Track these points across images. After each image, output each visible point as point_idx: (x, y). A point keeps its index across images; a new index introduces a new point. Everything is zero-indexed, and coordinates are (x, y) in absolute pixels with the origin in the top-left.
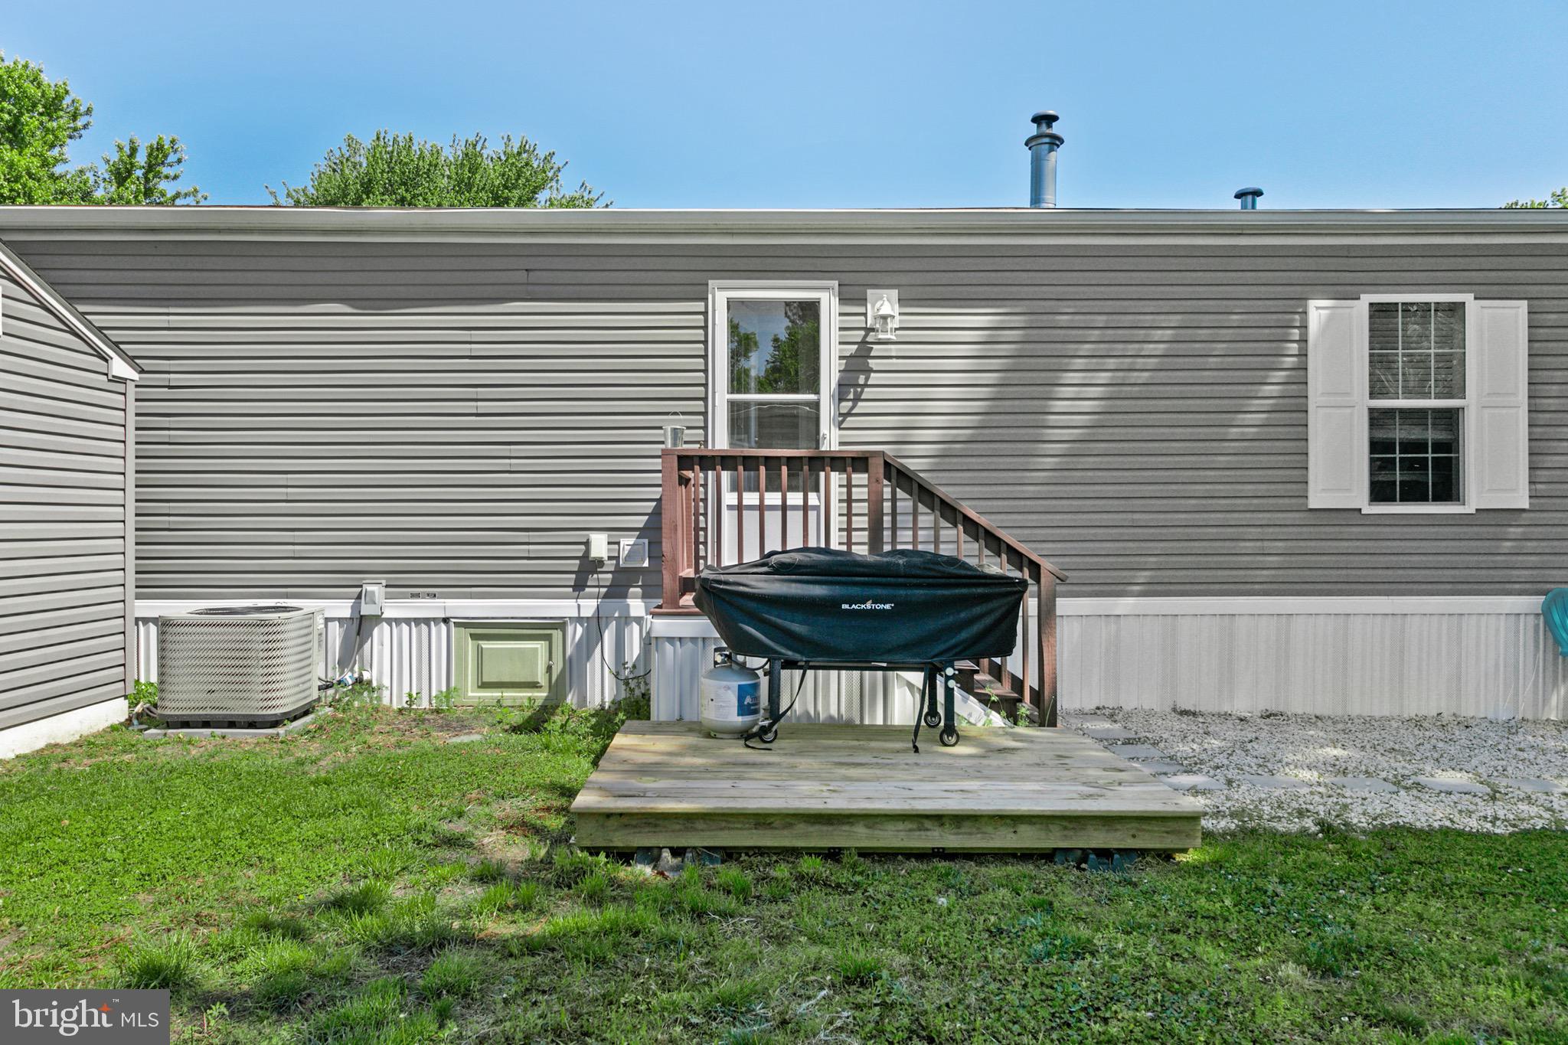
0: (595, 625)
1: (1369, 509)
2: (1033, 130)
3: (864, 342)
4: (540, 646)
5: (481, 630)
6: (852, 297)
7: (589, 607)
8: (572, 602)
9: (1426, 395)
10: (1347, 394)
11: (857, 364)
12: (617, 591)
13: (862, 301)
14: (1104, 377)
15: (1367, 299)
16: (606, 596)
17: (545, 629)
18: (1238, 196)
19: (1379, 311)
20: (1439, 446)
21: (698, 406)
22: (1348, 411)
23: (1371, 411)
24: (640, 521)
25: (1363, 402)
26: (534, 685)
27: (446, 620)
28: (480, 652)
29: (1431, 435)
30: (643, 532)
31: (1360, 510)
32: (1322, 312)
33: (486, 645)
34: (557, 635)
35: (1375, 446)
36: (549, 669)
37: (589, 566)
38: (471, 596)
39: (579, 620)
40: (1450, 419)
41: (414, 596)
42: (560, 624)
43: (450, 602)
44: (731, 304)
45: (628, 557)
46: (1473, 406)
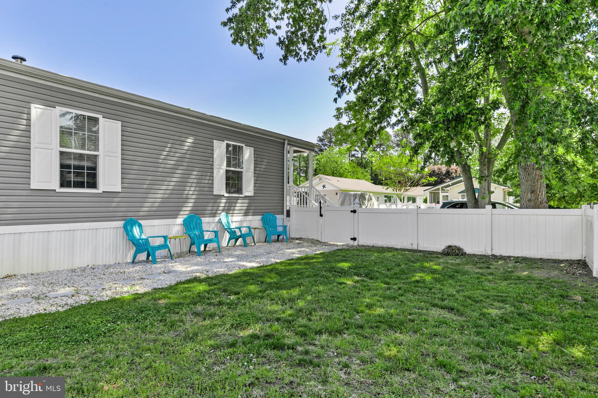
1: (59, 190)
10: (49, 144)
20: (89, 168)
22: (50, 151)
25: (56, 149)
29: (86, 164)
31: (55, 190)
32: (38, 109)
35: (62, 166)
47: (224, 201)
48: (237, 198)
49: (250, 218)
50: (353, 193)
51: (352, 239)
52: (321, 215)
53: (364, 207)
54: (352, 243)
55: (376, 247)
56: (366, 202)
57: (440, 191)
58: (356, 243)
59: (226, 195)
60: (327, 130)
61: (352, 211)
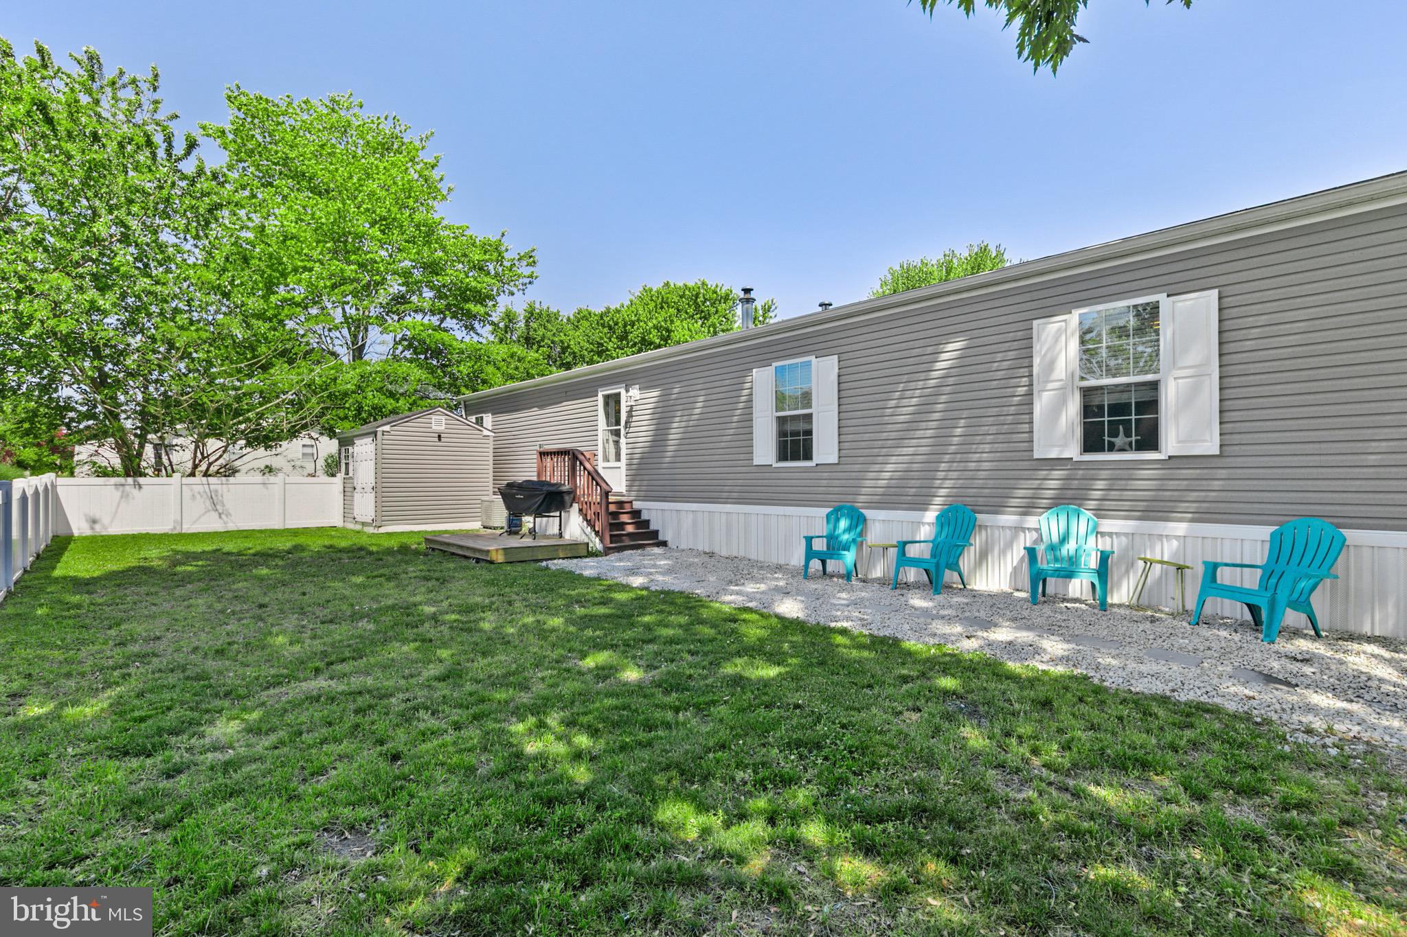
3: (631, 406)
9: (796, 409)
11: (630, 414)
15: (775, 364)
18: (821, 305)
19: (780, 370)
23: (778, 418)
40: (808, 418)
44: (605, 396)
46: (816, 412)
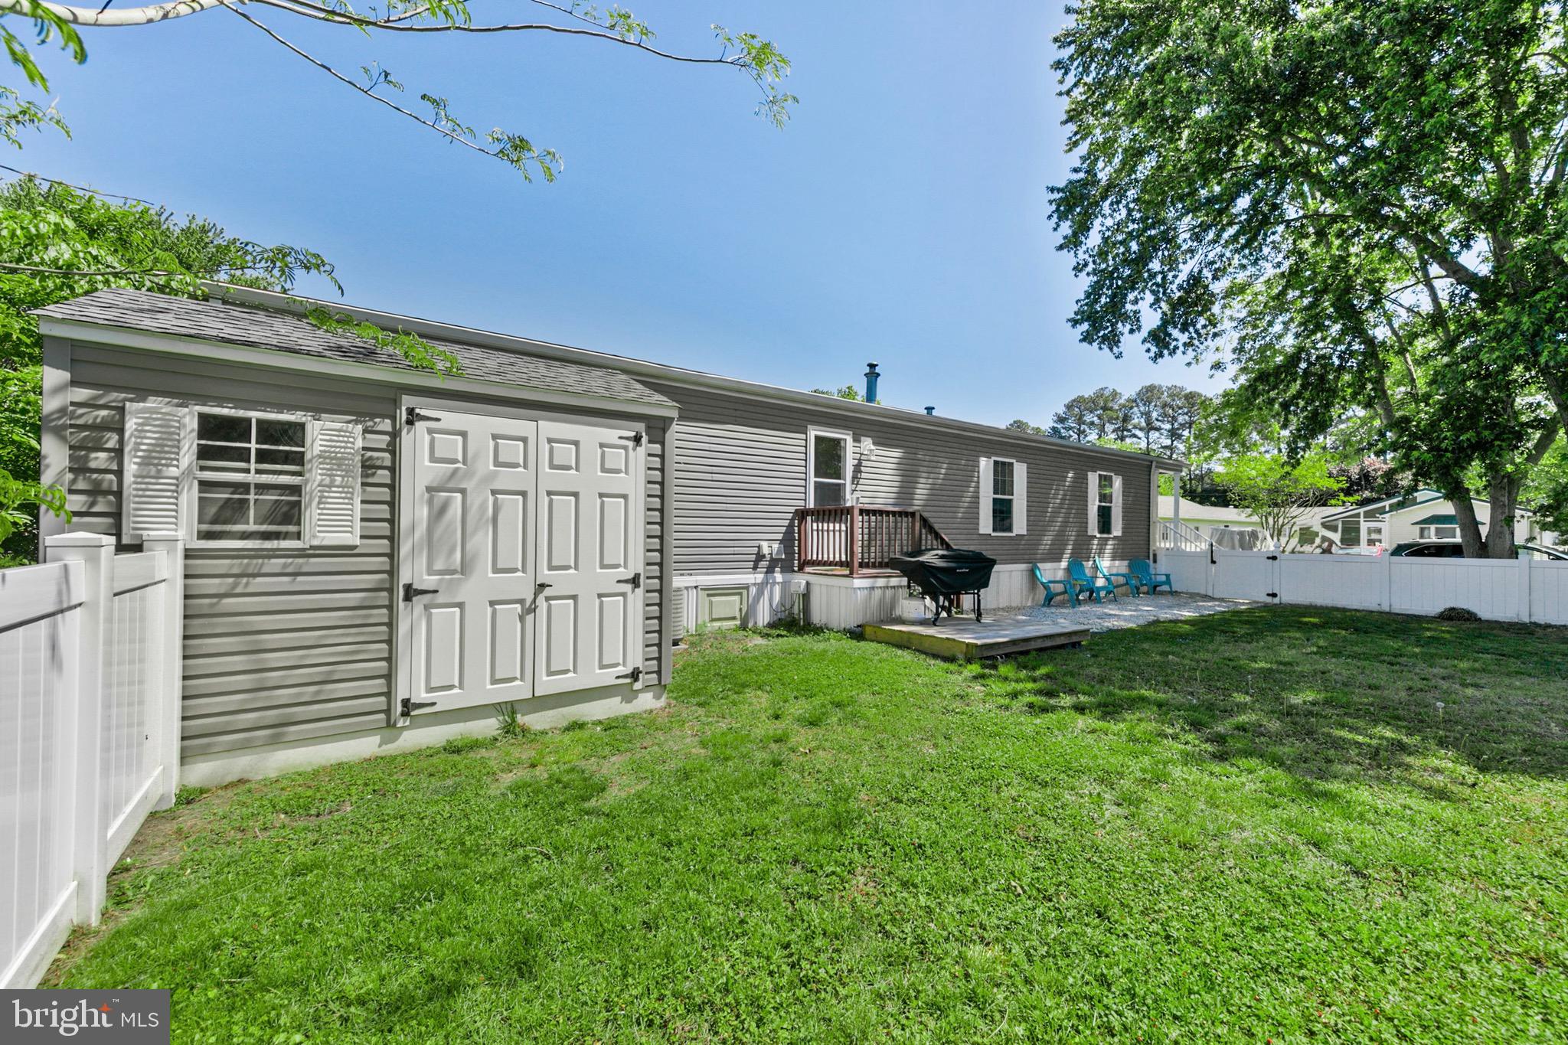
0: (761, 587)
1: (993, 534)
2: (867, 370)
3: (860, 460)
4: (737, 598)
5: (712, 591)
6: (857, 440)
7: (759, 577)
8: (752, 576)
9: (1005, 494)
11: (858, 468)
12: (770, 570)
13: (859, 441)
14: (930, 481)
15: (993, 458)
16: (767, 573)
17: (738, 590)
18: (927, 409)
19: (996, 462)
20: (1007, 512)
21: (802, 483)
23: (994, 500)
24: (780, 536)
25: (992, 496)
26: (734, 618)
27: (696, 587)
28: (711, 603)
29: (1006, 508)
30: (781, 541)
31: (991, 534)
32: (984, 462)
33: (714, 599)
34: (745, 592)
35: (994, 511)
36: (741, 609)
37: (760, 557)
38: (708, 574)
39: (755, 584)
40: (1010, 503)
41: (682, 575)
42: (747, 587)
43: (699, 578)
44: (817, 438)
45: (777, 554)
46: (1015, 498)
47: (1096, 542)
48: (1107, 539)
49: (1117, 563)
50: (1236, 529)
51: (1268, 595)
52: (1213, 562)
53: (1255, 550)
54: (1269, 600)
55: (1315, 607)
56: (1258, 543)
57: (1362, 519)
58: (1276, 600)
59: (1098, 535)
60: (1074, 401)
61: (1268, 558)
